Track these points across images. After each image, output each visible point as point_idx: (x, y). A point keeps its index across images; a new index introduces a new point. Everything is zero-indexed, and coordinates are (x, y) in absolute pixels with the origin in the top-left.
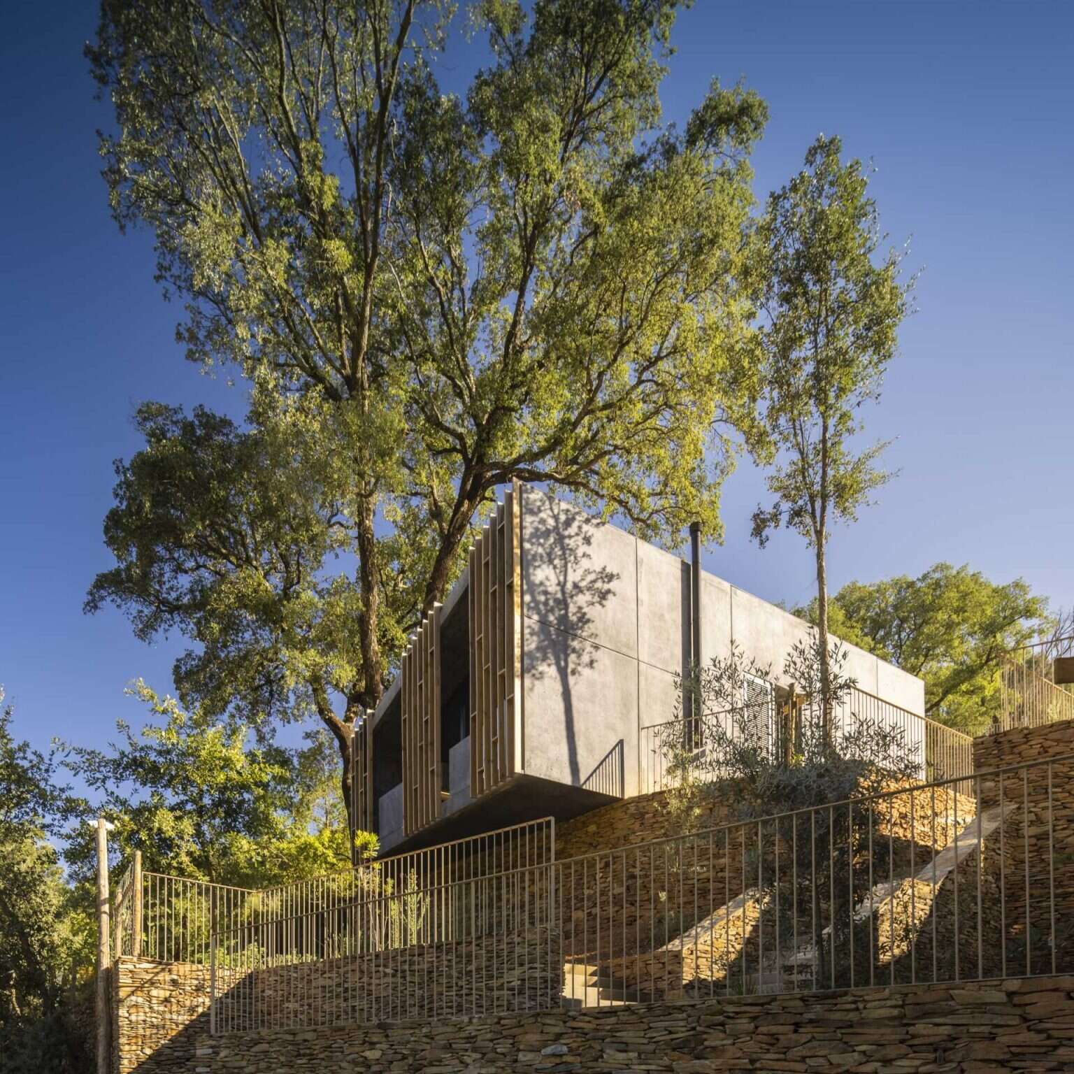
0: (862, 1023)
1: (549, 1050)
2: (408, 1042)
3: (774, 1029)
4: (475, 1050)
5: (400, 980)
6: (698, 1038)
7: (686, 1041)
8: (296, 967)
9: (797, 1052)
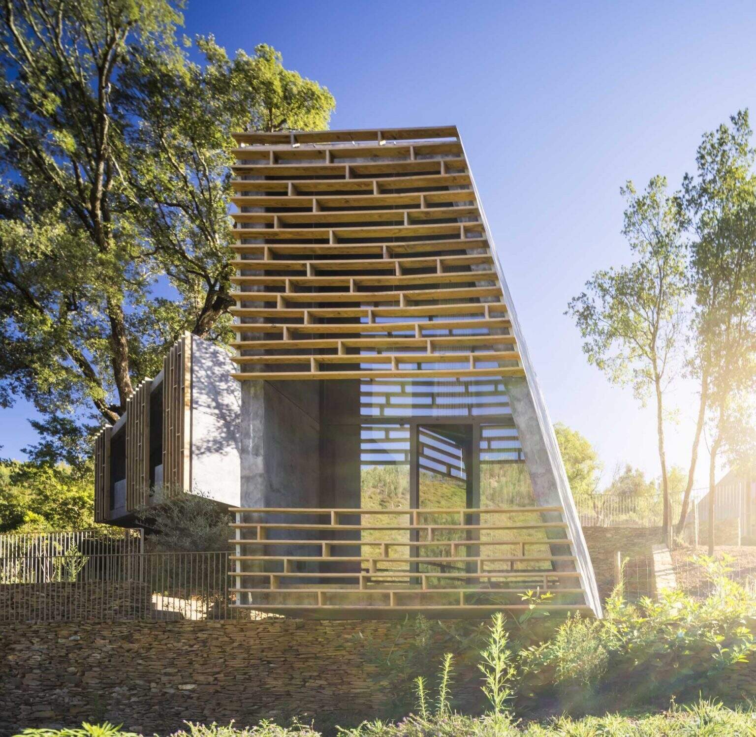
0: (183, 633)
1: (72, 638)
2: (3, 632)
3: (156, 633)
4: (37, 637)
5: (50, 601)
6: (131, 635)
7: (127, 637)
8: (17, 585)
9: (164, 642)
